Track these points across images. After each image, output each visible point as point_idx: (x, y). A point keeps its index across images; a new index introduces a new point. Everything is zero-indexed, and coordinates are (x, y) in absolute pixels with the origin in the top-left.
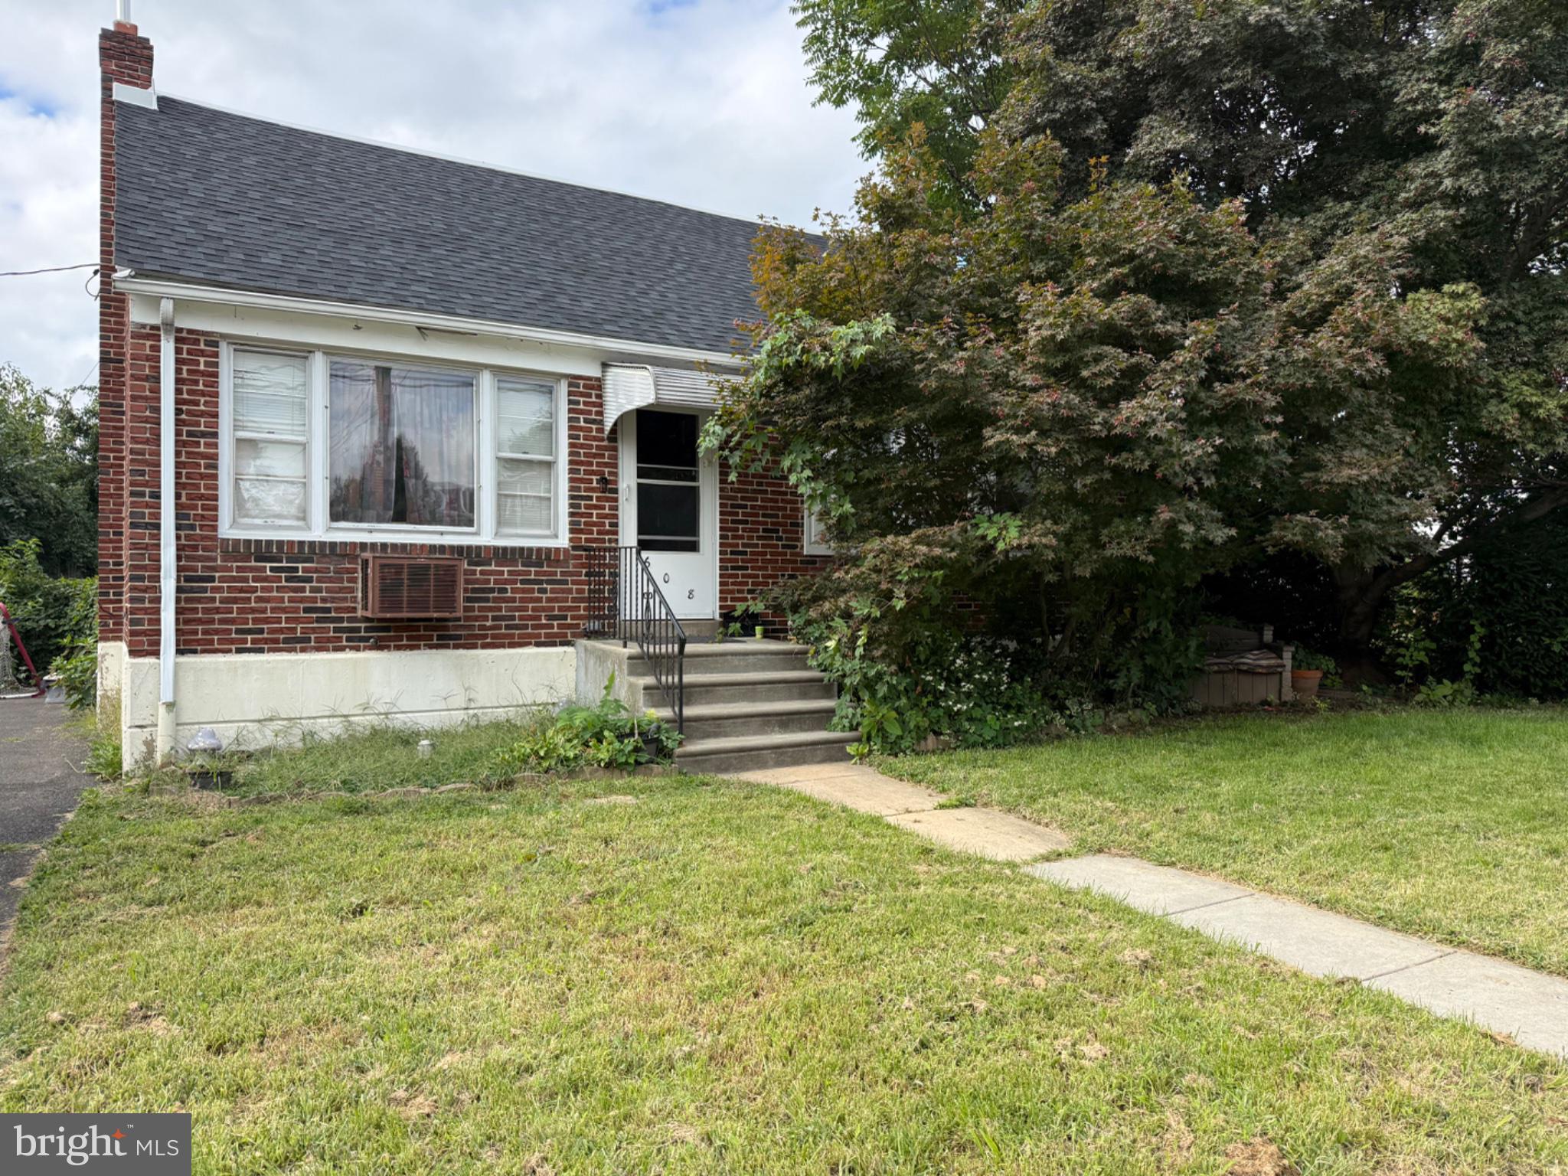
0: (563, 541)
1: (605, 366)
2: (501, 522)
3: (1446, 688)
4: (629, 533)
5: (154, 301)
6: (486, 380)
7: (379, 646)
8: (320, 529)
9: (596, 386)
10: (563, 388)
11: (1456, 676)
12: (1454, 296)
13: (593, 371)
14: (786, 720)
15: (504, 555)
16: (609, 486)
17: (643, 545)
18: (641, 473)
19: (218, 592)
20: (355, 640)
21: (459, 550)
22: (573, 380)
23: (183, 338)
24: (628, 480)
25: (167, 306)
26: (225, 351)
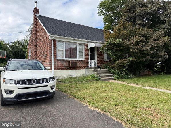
0: (84, 59)
1: (88, 43)
2: (79, 57)
3: (162, 73)
4: (89, 59)
5: (52, 37)
6: (78, 44)
7: (70, 69)
8: (65, 58)
9: (87, 45)
10: (84, 45)
11: (164, 72)
12: (167, 37)
13: (87, 43)
14: (108, 76)
15: (79, 61)
16: (88, 54)
17: (91, 60)
18: (91, 53)
19: (57, 64)
20: (68, 69)
21: (76, 60)
22: (85, 44)
23: (54, 40)
24: (89, 54)
25: (53, 37)
26: (57, 41)
